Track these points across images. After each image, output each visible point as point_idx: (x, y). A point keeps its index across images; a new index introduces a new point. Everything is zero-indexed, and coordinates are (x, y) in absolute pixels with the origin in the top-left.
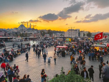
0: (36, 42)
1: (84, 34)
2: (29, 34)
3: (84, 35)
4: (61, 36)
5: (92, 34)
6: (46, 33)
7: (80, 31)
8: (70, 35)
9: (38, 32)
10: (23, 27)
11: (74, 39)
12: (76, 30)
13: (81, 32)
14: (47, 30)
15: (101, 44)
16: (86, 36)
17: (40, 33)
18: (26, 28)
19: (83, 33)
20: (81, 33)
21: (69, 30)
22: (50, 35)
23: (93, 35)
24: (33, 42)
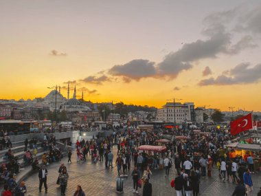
0: (87, 135)
1: (204, 114)
2: (71, 112)
3: (205, 117)
4: (147, 118)
5: (224, 115)
6: (113, 112)
7: (195, 108)
8: (171, 117)
9: (93, 109)
10: (58, 97)
11: (181, 127)
12: (185, 106)
13: (198, 109)
14: (114, 103)
15: (250, 143)
16: (210, 121)
17: (96, 112)
18: (63, 98)
19: (201, 112)
20: (196, 112)
21: (168, 105)
22: (122, 116)
23: (227, 118)
24: (80, 134)
